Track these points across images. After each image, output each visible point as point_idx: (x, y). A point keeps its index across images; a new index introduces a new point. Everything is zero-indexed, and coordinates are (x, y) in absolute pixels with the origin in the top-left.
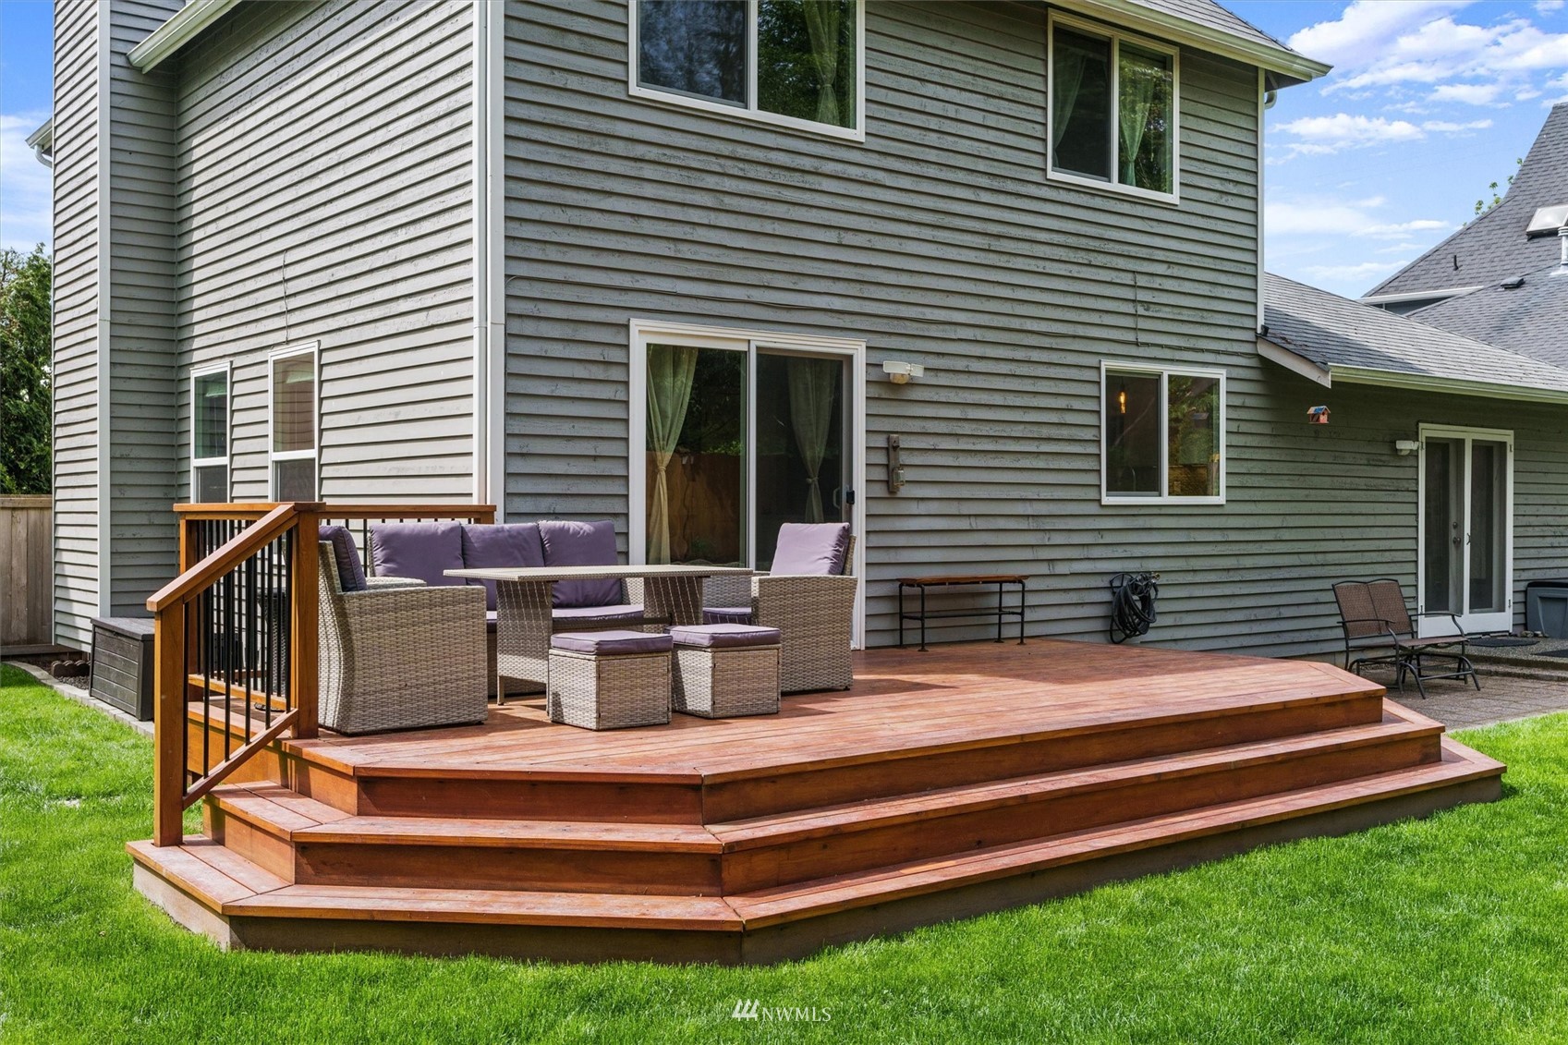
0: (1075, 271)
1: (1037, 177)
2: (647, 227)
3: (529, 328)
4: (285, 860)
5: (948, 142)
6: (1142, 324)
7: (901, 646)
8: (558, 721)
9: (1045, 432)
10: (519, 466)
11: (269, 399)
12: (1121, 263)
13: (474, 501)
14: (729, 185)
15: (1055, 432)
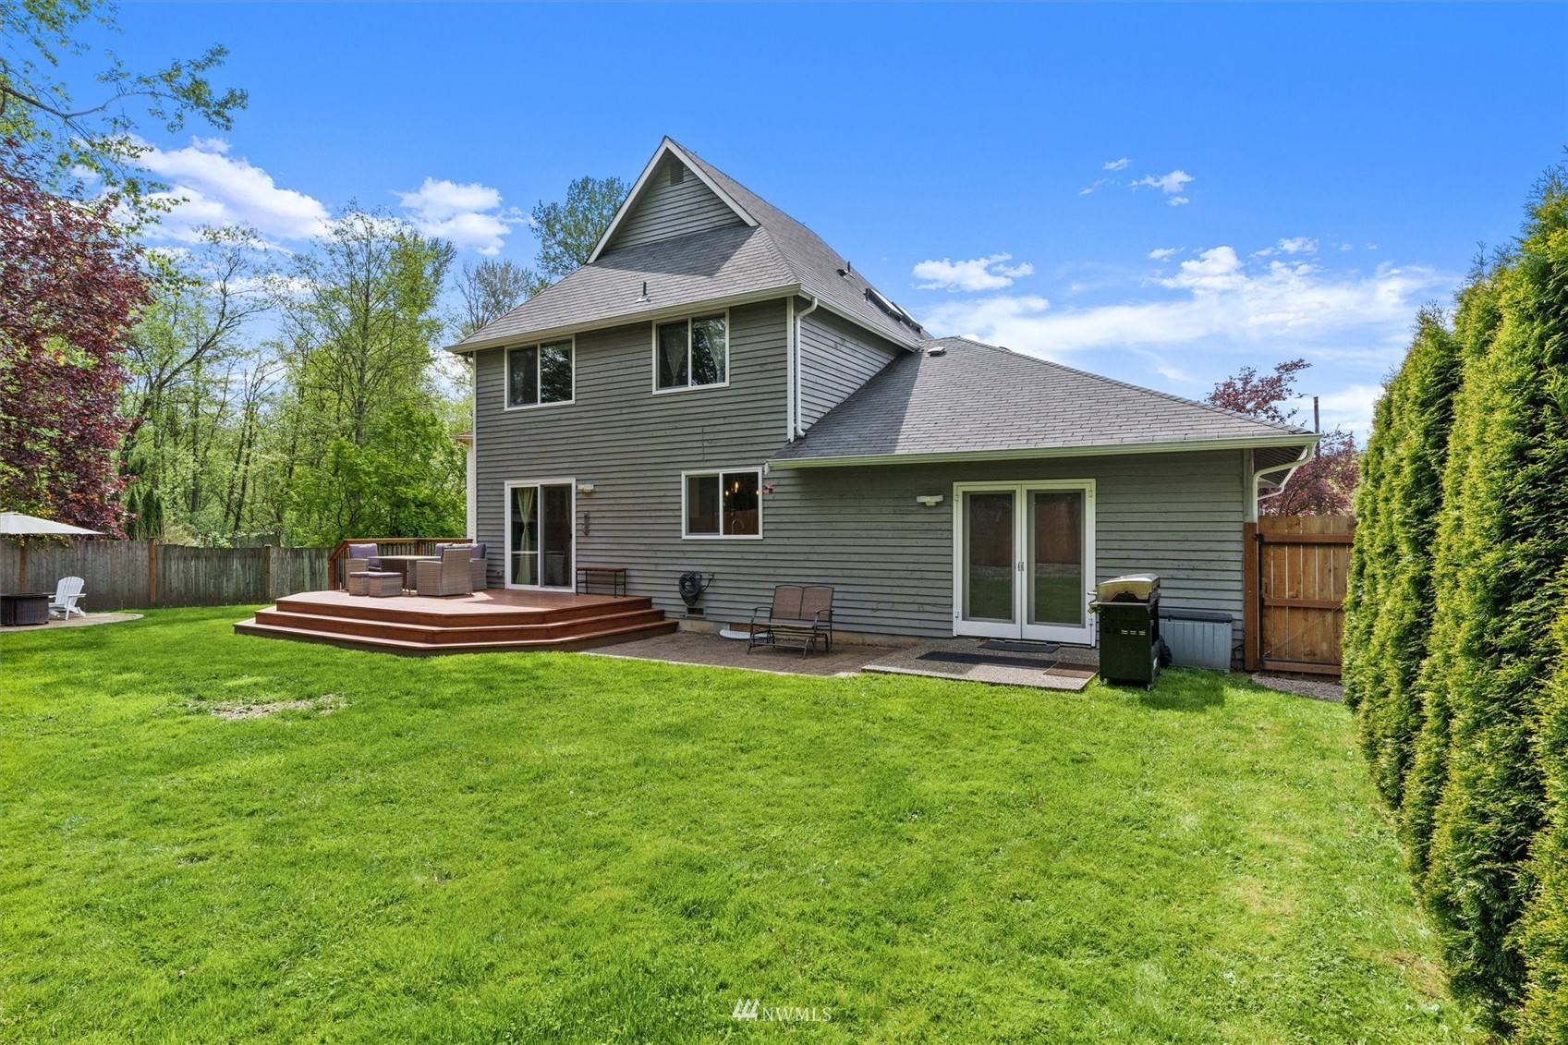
1: (648, 395)
2: (511, 451)
3: (482, 487)
5: (609, 393)
6: (707, 451)
7: (587, 593)
9: (653, 507)
10: (480, 528)
12: (694, 423)
14: (533, 432)
15: (658, 507)
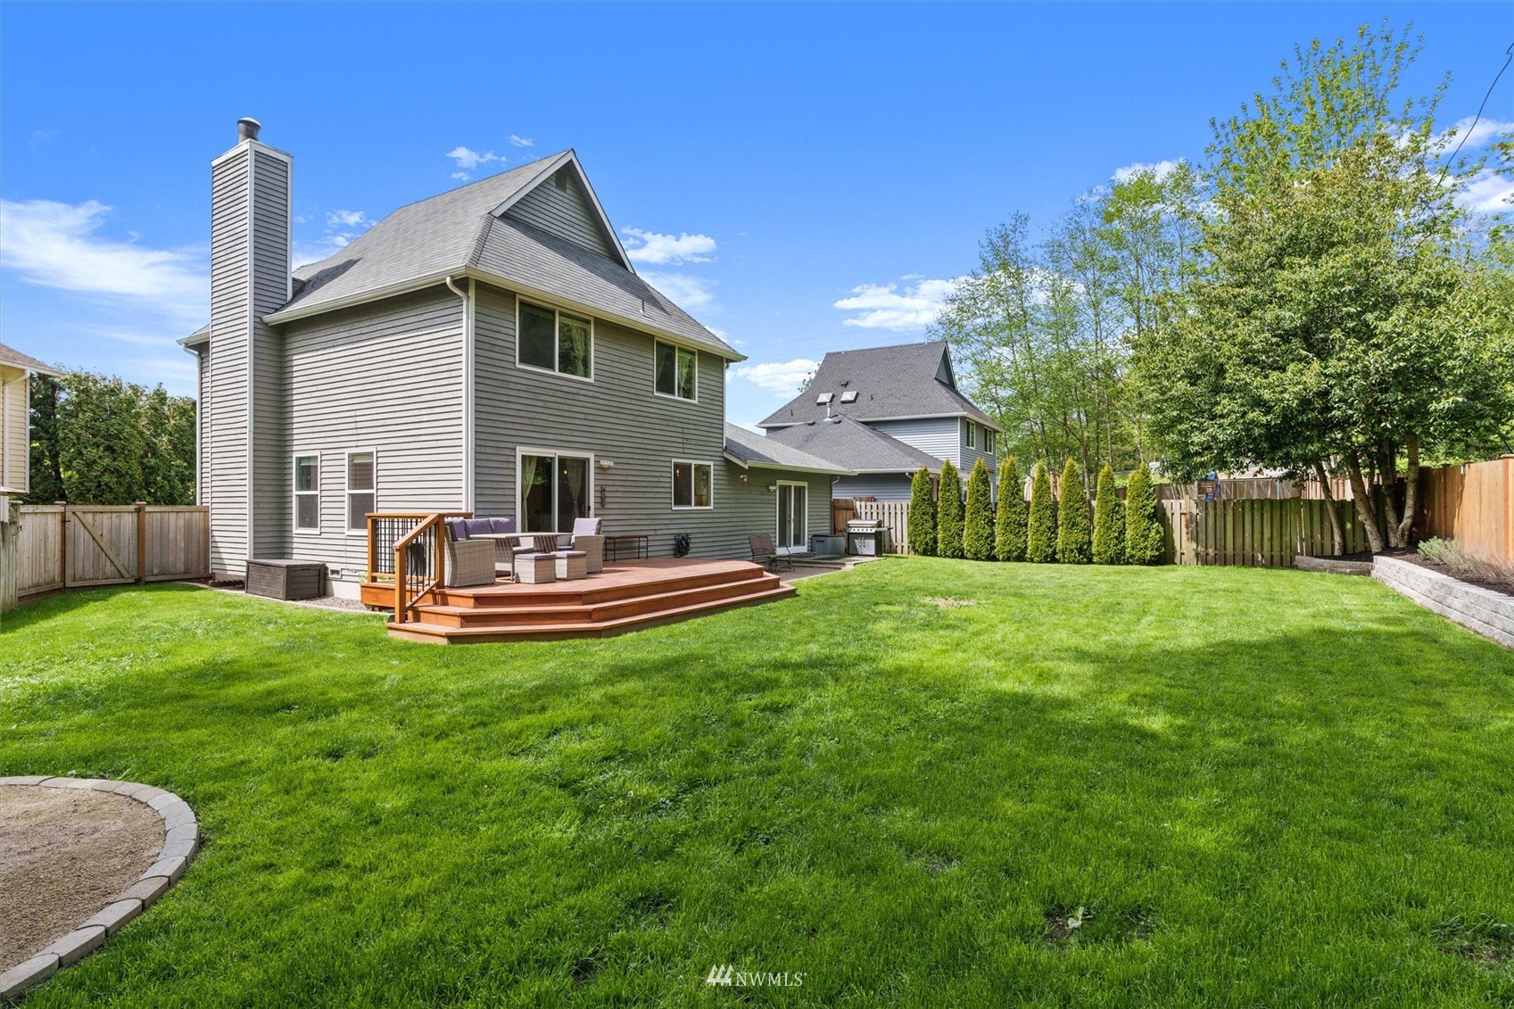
0: (664, 428)
1: (650, 395)
2: (522, 414)
3: (483, 450)
4: (457, 621)
5: (621, 383)
6: (686, 446)
7: (606, 560)
8: (518, 582)
9: (653, 484)
10: (480, 499)
11: (346, 468)
12: (679, 425)
13: (463, 511)
14: (548, 398)
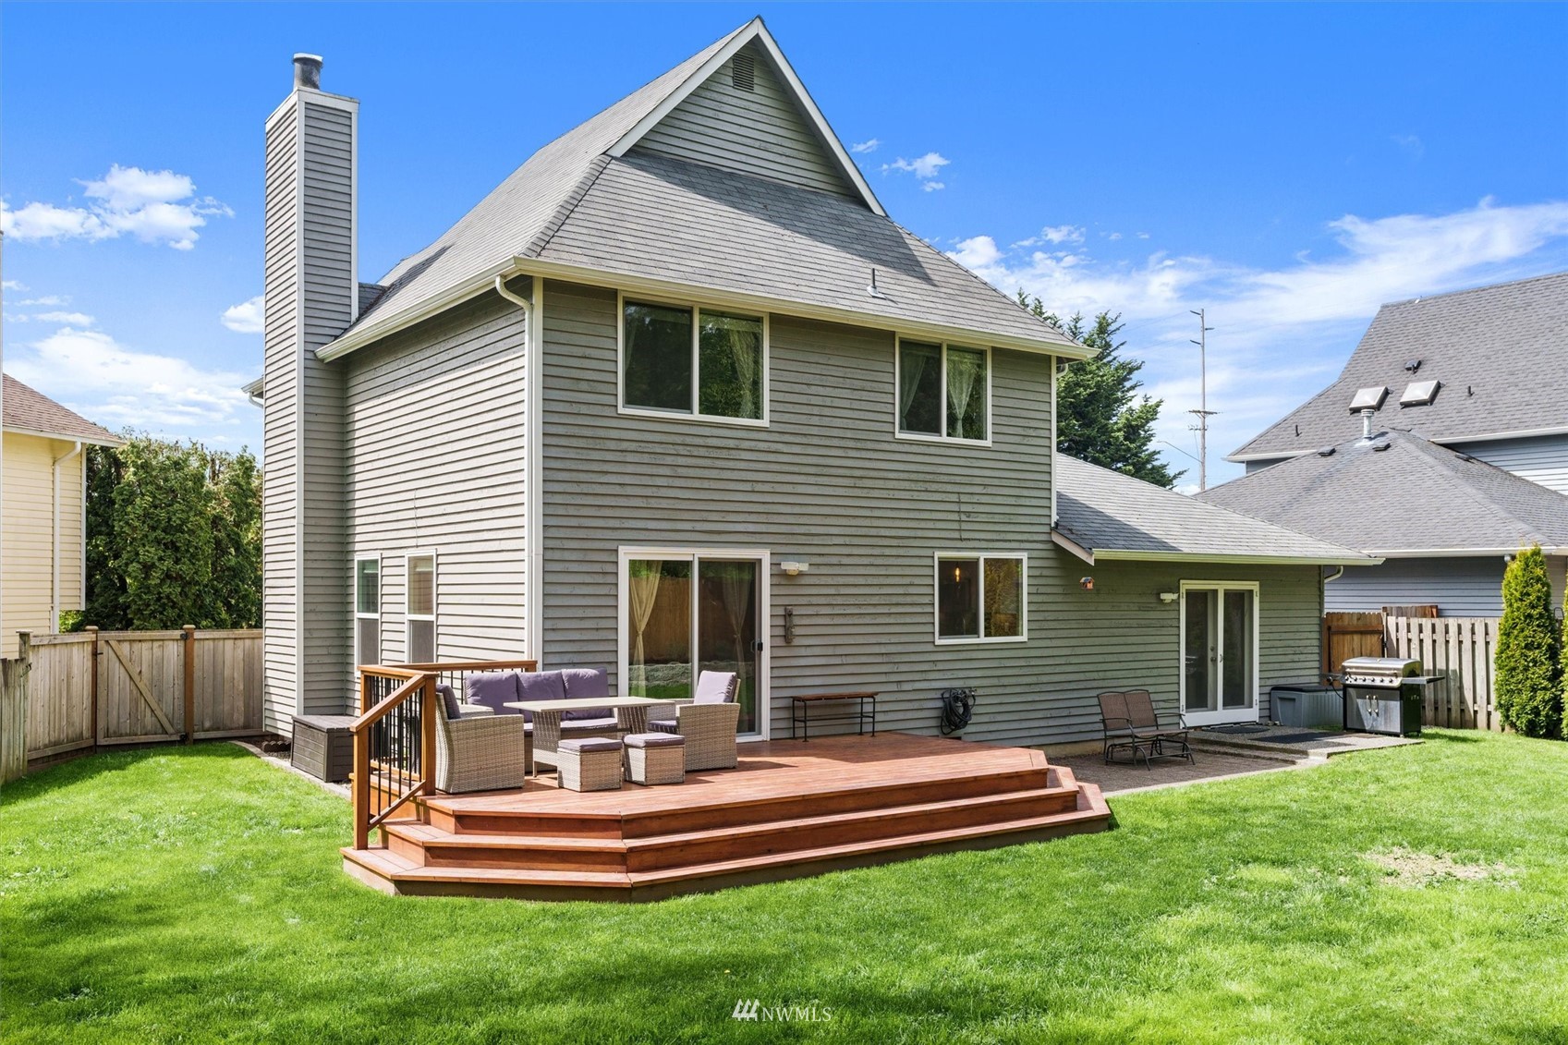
0: (916, 495)
1: (889, 438)
3: (557, 555)
4: (420, 855)
5: (826, 421)
6: (964, 526)
7: (794, 738)
8: (561, 787)
9: (894, 600)
10: (552, 636)
11: (405, 580)
12: (949, 488)
13: (525, 658)
15: (901, 599)
